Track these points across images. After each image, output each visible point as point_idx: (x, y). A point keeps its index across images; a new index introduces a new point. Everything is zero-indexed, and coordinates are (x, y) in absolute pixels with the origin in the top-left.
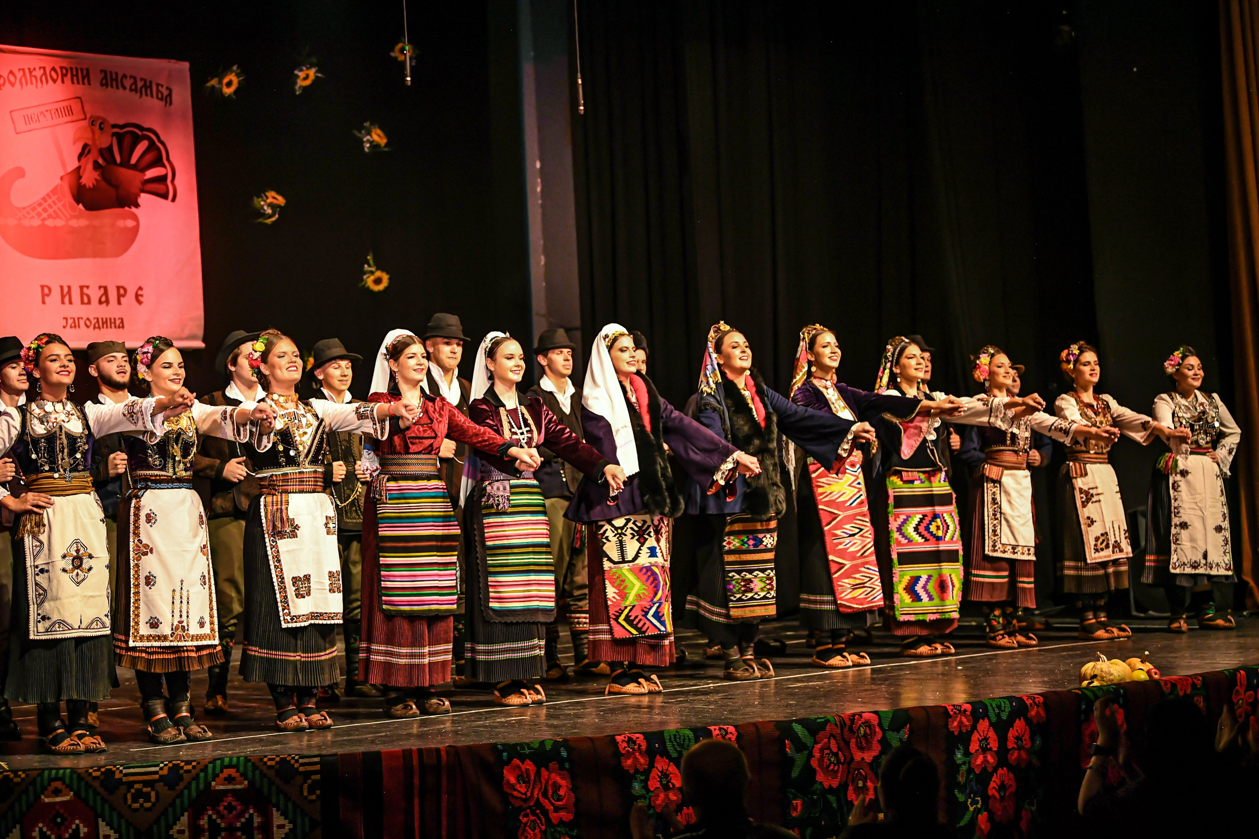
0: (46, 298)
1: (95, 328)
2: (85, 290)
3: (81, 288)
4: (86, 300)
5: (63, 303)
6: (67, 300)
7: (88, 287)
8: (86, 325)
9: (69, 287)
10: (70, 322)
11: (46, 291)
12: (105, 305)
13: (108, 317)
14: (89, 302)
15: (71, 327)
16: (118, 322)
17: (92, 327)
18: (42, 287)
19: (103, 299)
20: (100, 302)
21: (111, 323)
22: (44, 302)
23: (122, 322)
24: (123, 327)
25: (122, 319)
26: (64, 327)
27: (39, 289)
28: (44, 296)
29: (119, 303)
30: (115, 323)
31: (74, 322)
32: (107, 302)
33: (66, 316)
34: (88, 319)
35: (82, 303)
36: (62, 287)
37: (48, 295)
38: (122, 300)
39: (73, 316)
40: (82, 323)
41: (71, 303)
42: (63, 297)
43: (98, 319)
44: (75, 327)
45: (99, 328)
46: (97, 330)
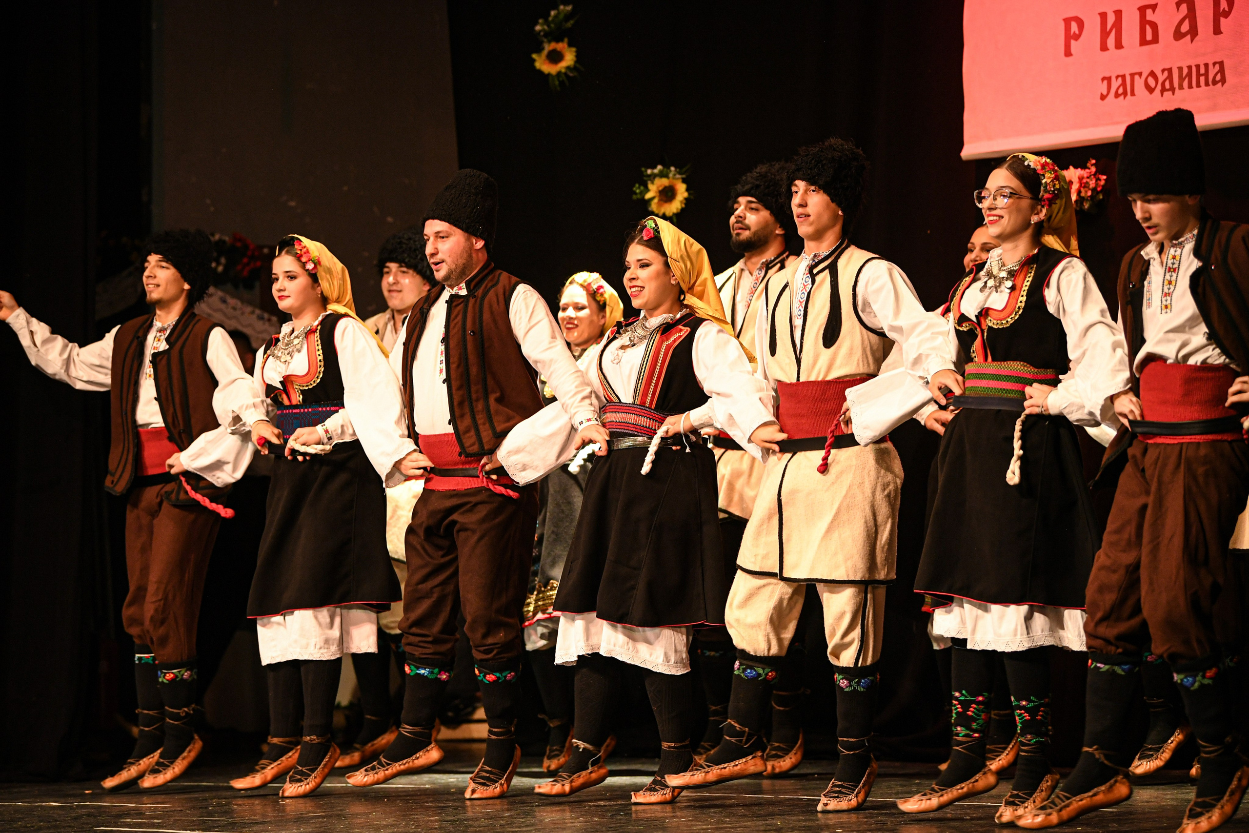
0: (1073, 42)
1: (1163, 90)
2: (1150, 15)
3: (1142, 10)
4: (1149, 37)
5: (1104, 48)
6: (1111, 41)
7: (1154, 7)
8: (1147, 86)
9: (1118, 13)
10: (1115, 84)
11: (1074, 27)
12: (1189, 37)
13: (1193, 63)
14: (1155, 40)
15: (1117, 95)
16: (1212, 72)
17: (1159, 87)
18: (1067, 21)
19: (1185, 27)
20: (1178, 35)
21: (1199, 75)
22: (1068, 53)
23: (1222, 71)
24: (1223, 81)
25: (1221, 64)
26: (1103, 97)
27: (1062, 24)
28: (1070, 37)
29: (1217, 31)
30: (1206, 74)
31: (1124, 84)
32: (1193, 32)
33: (1107, 75)
34: (1152, 74)
35: (1143, 42)
36: (1103, 16)
37: (1077, 37)
38: (1222, 19)
39: (1121, 73)
40: (1139, 83)
41: (1119, 45)
42: (1105, 34)
43: (1170, 70)
44: (1125, 94)
45: (1172, 89)
46: (1165, 94)
